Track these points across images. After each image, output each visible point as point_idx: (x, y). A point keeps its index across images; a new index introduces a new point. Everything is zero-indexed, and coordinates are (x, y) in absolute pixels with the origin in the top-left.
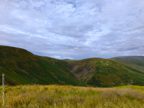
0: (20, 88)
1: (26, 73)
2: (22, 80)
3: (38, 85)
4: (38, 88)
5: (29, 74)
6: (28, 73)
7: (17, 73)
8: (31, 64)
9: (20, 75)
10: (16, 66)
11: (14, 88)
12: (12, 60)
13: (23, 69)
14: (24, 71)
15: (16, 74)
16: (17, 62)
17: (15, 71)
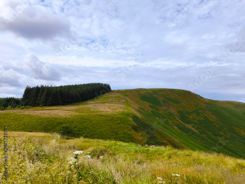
0: (189, 155)
1: (194, 129)
2: (188, 142)
3: (221, 155)
4: (223, 162)
5: (198, 133)
6: (197, 131)
7: (180, 129)
8: (202, 115)
9: (185, 132)
10: (177, 119)
11: (180, 152)
12: (172, 109)
13: (188, 123)
14: (190, 126)
15: (179, 131)
16: (179, 112)
17: (177, 126)
